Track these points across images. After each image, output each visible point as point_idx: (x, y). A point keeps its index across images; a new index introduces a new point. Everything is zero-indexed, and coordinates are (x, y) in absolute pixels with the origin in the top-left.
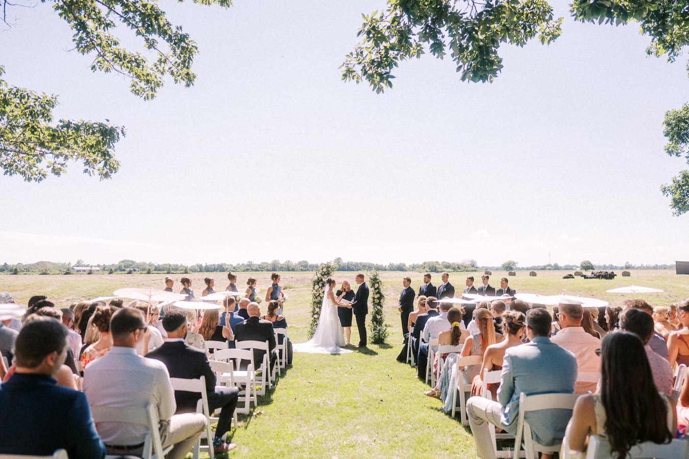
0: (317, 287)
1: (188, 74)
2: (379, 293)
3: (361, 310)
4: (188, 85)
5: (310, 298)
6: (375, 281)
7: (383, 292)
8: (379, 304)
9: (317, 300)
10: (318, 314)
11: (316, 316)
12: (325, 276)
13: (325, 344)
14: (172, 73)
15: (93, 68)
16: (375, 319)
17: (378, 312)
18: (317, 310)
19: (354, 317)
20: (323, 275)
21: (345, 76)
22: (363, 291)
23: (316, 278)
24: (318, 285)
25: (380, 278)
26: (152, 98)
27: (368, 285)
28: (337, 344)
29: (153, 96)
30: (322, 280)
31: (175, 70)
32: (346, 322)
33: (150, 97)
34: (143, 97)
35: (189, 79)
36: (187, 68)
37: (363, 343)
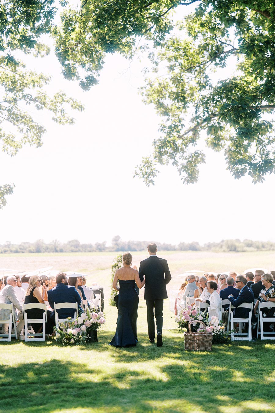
1: (39, 143)
4: (37, 147)
12: (120, 262)
14: (29, 141)
20: (118, 262)
21: (134, 176)
24: (115, 268)
26: (15, 155)
29: (15, 153)
30: (117, 265)
31: (30, 139)
33: (14, 155)
34: (10, 155)
35: (39, 145)
36: (40, 140)
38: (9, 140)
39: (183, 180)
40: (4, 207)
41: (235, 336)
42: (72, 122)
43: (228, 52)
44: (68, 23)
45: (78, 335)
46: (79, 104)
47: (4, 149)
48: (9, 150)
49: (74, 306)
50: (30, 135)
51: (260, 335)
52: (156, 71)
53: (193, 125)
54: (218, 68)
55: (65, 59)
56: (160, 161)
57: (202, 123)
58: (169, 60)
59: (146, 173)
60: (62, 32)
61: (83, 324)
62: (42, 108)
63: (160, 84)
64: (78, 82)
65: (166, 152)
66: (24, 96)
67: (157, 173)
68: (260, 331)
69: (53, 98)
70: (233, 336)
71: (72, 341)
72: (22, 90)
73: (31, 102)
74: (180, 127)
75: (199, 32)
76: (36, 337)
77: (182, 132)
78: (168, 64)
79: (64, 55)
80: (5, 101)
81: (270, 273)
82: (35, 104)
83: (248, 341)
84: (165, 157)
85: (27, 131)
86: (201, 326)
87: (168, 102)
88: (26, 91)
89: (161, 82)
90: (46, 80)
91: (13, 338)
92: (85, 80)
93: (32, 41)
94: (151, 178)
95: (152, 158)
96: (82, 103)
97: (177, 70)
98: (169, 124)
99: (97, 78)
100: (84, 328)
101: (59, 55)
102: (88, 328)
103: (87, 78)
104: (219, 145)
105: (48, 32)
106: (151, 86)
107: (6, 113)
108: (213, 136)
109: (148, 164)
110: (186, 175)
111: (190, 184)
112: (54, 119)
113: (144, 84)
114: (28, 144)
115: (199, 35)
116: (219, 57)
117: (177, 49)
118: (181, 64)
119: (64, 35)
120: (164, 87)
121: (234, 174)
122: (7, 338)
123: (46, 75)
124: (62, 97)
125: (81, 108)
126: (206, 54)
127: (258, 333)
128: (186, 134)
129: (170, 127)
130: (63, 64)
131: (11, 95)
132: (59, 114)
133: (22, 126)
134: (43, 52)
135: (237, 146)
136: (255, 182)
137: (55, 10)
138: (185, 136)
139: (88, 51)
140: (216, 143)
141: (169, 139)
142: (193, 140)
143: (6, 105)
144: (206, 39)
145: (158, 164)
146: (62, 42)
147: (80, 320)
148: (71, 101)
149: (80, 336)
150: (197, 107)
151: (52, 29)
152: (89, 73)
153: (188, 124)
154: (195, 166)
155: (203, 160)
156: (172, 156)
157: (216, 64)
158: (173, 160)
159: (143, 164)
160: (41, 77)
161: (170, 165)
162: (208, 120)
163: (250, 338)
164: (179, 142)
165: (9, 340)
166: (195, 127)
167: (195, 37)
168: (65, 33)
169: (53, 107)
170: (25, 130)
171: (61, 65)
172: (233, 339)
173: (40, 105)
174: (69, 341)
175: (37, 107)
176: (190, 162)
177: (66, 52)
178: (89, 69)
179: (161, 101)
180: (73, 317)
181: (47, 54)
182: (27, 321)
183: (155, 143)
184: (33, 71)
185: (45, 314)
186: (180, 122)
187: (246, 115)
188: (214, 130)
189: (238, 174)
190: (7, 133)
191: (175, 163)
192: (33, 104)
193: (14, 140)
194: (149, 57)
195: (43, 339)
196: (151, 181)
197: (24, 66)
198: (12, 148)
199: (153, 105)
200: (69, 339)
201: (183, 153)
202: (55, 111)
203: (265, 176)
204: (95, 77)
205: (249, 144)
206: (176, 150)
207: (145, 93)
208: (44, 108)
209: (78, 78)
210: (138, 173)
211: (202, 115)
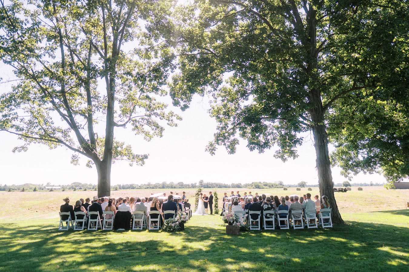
0: (197, 196)
2: (217, 198)
3: (211, 203)
5: (195, 200)
6: (215, 194)
7: (218, 197)
8: (217, 201)
9: (197, 200)
10: (198, 205)
11: (197, 205)
13: (200, 213)
15: (136, 134)
16: (215, 206)
17: (216, 204)
18: (197, 203)
19: (209, 205)
21: (205, 151)
22: (211, 197)
23: (196, 193)
25: (217, 193)
27: (213, 195)
28: (204, 213)
29: (150, 140)
31: (157, 134)
32: (206, 207)
34: (148, 141)
35: (161, 136)
36: (162, 134)
37: (211, 213)
38: (147, 134)
39: (228, 153)
40: (144, 165)
41: (252, 228)
42: (176, 125)
43: (249, 93)
44: (175, 80)
45: (175, 226)
46: (180, 117)
47: (145, 138)
48: (147, 139)
49: (173, 212)
50: (157, 131)
51: (264, 227)
52: (216, 102)
53: (232, 127)
54: (245, 101)
55: (175, 97)
56: (218, 144)
57: (237, 126)
58: (222, 97)
59: (211, 149)
60: (173, 85)
61: (177, 221)
62: (162, 119)
63: (218, 108)
64: (180, 107)
65: (220, 139)
66: (154, 113)
67: (216, 149)
68: (264, 225)
69: (168, 114)
70: (250, 228)
71: (172, 229)
72: (153, 111)
73: (158, 116)
74: (227, 128)
75: (236, 84)
76: (154, 228)
77: (228, 130)
78: (221, 99)
79: (173, 95)
80: (145, 115)
81: (269, 197)
82: (159, 117)
83: (258, 230)
84: (220, 142)
85: (155, 130)
86: (235, 222)
87: (221, 116)
88: (155, 111)
89: (218, 107)
90: (166, 107)
91: (143, 228)
92: (183, 106)
93: (158, 88)
94: (213, 151)
95: (214, 142)
96: (182, 117)
97: (226, 102)
98: (221, 126)
99: (189, 105)
100: (177, 223)
101: (171, 95)
102: (179, 223)
103: (184, 105)
104: (245, 136)
105: (165, 84)
106: (214, 109)
107: (146, 121)
108: (242, 132)
109: (211, 145)
110: (230, 150)
111: (232, 154)
112: (168, 124)
113: (211, 108)
114: (156, 136)
115: (236, 86)
116: (245, 96)
117: (225, 92)
118: (227, 99)
119: (174, 86)
120: (220, 109)
121: (250, 149)
122: (141, 228)
123: (165, 104)
124: (172, 114)
125: (181, 119)
126: (239, 94)
127: (263, 226)
128: (229, 130)
129: (222, 128)
130: (173, 99)
131: (148, 113)
132: (170, 122)
133: (153, 127)
134: (164, 94)
135: (253, 136)
136: (260, 153)
137: (168, 75)
138: (229, 132)
139: (184, 93)
140: (243, 135)
141: (221, 133)
142: (233, 134)
143: (146, 117)
144: (239, 87)
145: (217, 145)
146: (172, 89)
147: (176, 219)
148: (176, 116)
149: (176, 227)
150: (234, 118)
151: (167, 83)
152: (185, 103)
153: (230, 126)
154: (234, 146)
155: (238, 143)
156: (223, 141)
157: (244, 99)
158: (223, 143)
159: (209, 145)
160: (163, 105)
161: (222, 145)
162: (239, 124)
163: (259, 229)
164: (226, 134)
165: (141, 229)
166: (234, 127)
167: (234, 87)
168: (174, 85)
169: (167, 119)
170: (154, 129)
171: (172, 100)
172: (251, 229)
173: (162, 118)
174: (170, 230)
175: (160, 118)
176: (232, 144)
177: (175, 94)
178: (185, 101)
179: (218, 116)
180: (173, 218)
181: (166, 95)
182: (151, 220)
183: (215, 135)
184: (159, 102)
185: (159, 216)
186: (226, 125)
187: (255, 121)
188: (242, 129)
189: (252, 149)
190: (146, 131)
191: (225, 144)
192: (158, 117)
193: (150, 134)
194: (213, 96)
195: (158, 229)
196: (214, 153)
197: (155, 100)
198: (148, 138)
199: (214, 118)
200: (170, 229)
201: (229, 139)
202: (169, 120)
203: (264, 150)
204: (188, 105)
205: (259, 135)
206: (225, 138)
207: (211, 112)
208: (164, 119)
209: (180, 105)
210: (207, 149)
211: (237, 121)
